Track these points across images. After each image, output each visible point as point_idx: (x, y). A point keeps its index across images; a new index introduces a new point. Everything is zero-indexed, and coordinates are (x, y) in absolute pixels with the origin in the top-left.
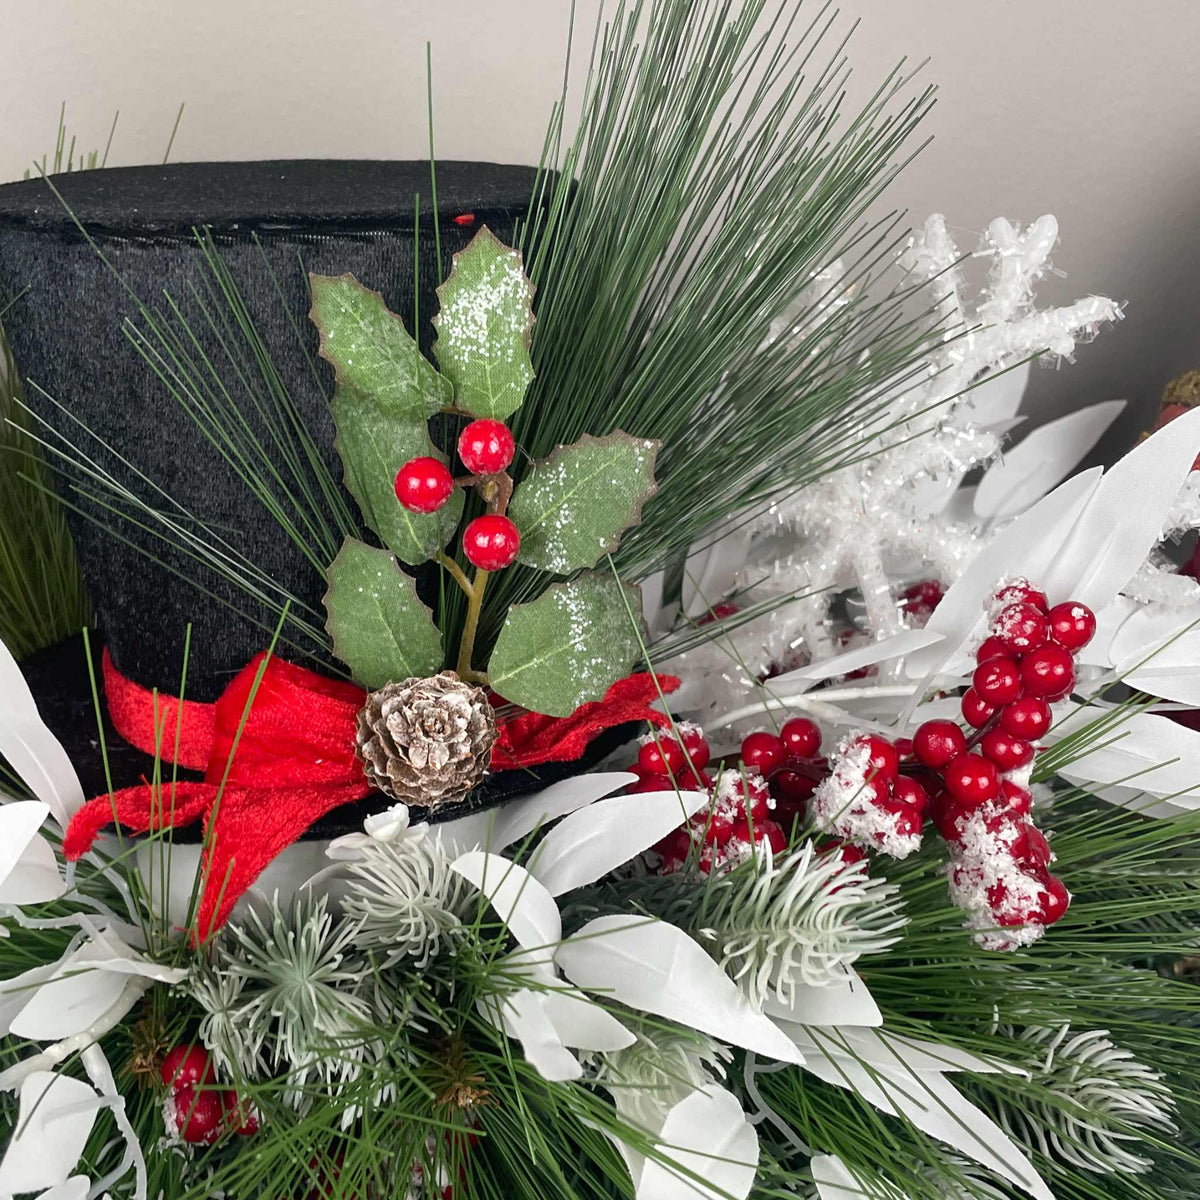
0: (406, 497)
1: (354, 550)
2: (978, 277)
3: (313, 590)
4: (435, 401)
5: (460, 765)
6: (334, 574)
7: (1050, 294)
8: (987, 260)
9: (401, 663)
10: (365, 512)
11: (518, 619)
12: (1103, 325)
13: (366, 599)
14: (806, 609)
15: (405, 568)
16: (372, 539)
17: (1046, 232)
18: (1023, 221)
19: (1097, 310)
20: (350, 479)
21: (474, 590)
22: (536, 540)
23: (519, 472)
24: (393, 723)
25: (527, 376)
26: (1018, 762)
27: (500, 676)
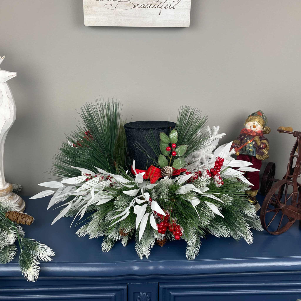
0: (167, 150)
1: (161, 155)
2: (213, 131)
3: (157, 159)
4: (169, 142)
5: (171, 173)
6: (159, 157)
7: (219, 133)
8: (213, 130)
9: (164, 165)
10: (162, 152)
11: (175, 161)
12: (224, 136)
13: (161, 159)
14: (198, 162)
15: (165, 156)
16: (162, 154)
17: (218, 127)
18: (216, 126)
19: (223, 134)
20: (161, 149)
21: (171, 159)
22: (177, 154)
23: (176, 148)
24: (165, 169)
25: (177, 140)
26: (219, 172)
27: (174, 166)
